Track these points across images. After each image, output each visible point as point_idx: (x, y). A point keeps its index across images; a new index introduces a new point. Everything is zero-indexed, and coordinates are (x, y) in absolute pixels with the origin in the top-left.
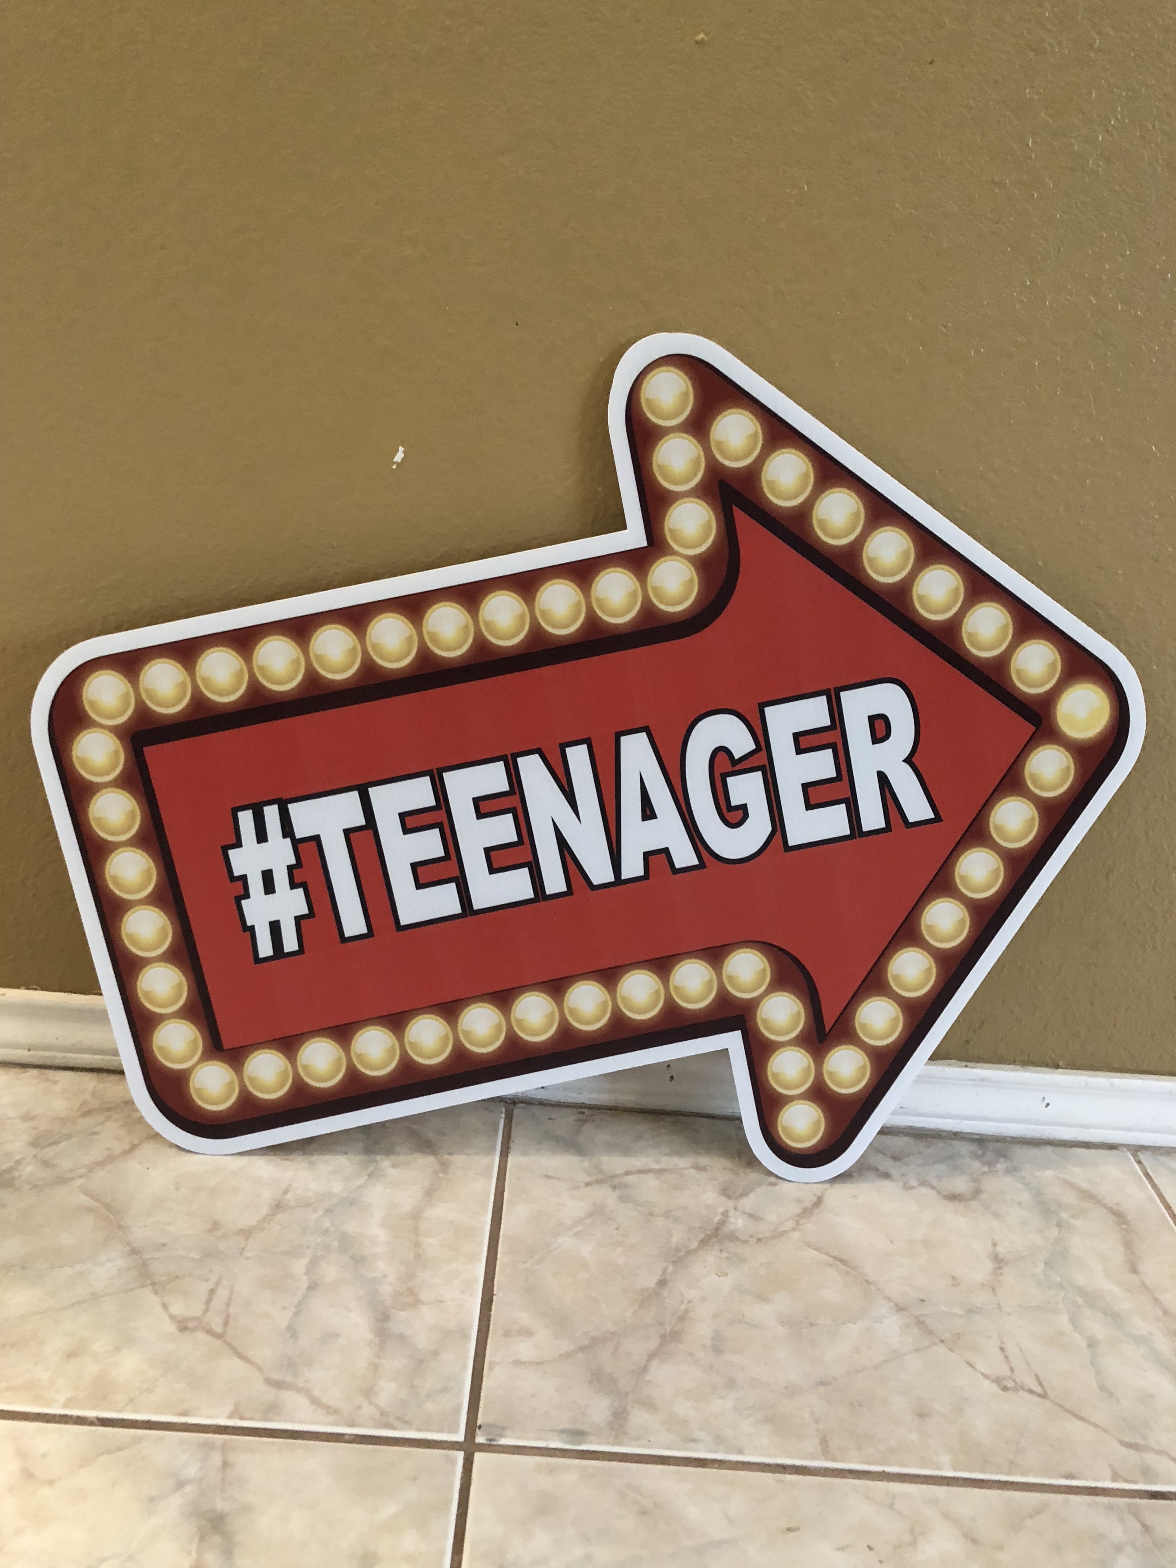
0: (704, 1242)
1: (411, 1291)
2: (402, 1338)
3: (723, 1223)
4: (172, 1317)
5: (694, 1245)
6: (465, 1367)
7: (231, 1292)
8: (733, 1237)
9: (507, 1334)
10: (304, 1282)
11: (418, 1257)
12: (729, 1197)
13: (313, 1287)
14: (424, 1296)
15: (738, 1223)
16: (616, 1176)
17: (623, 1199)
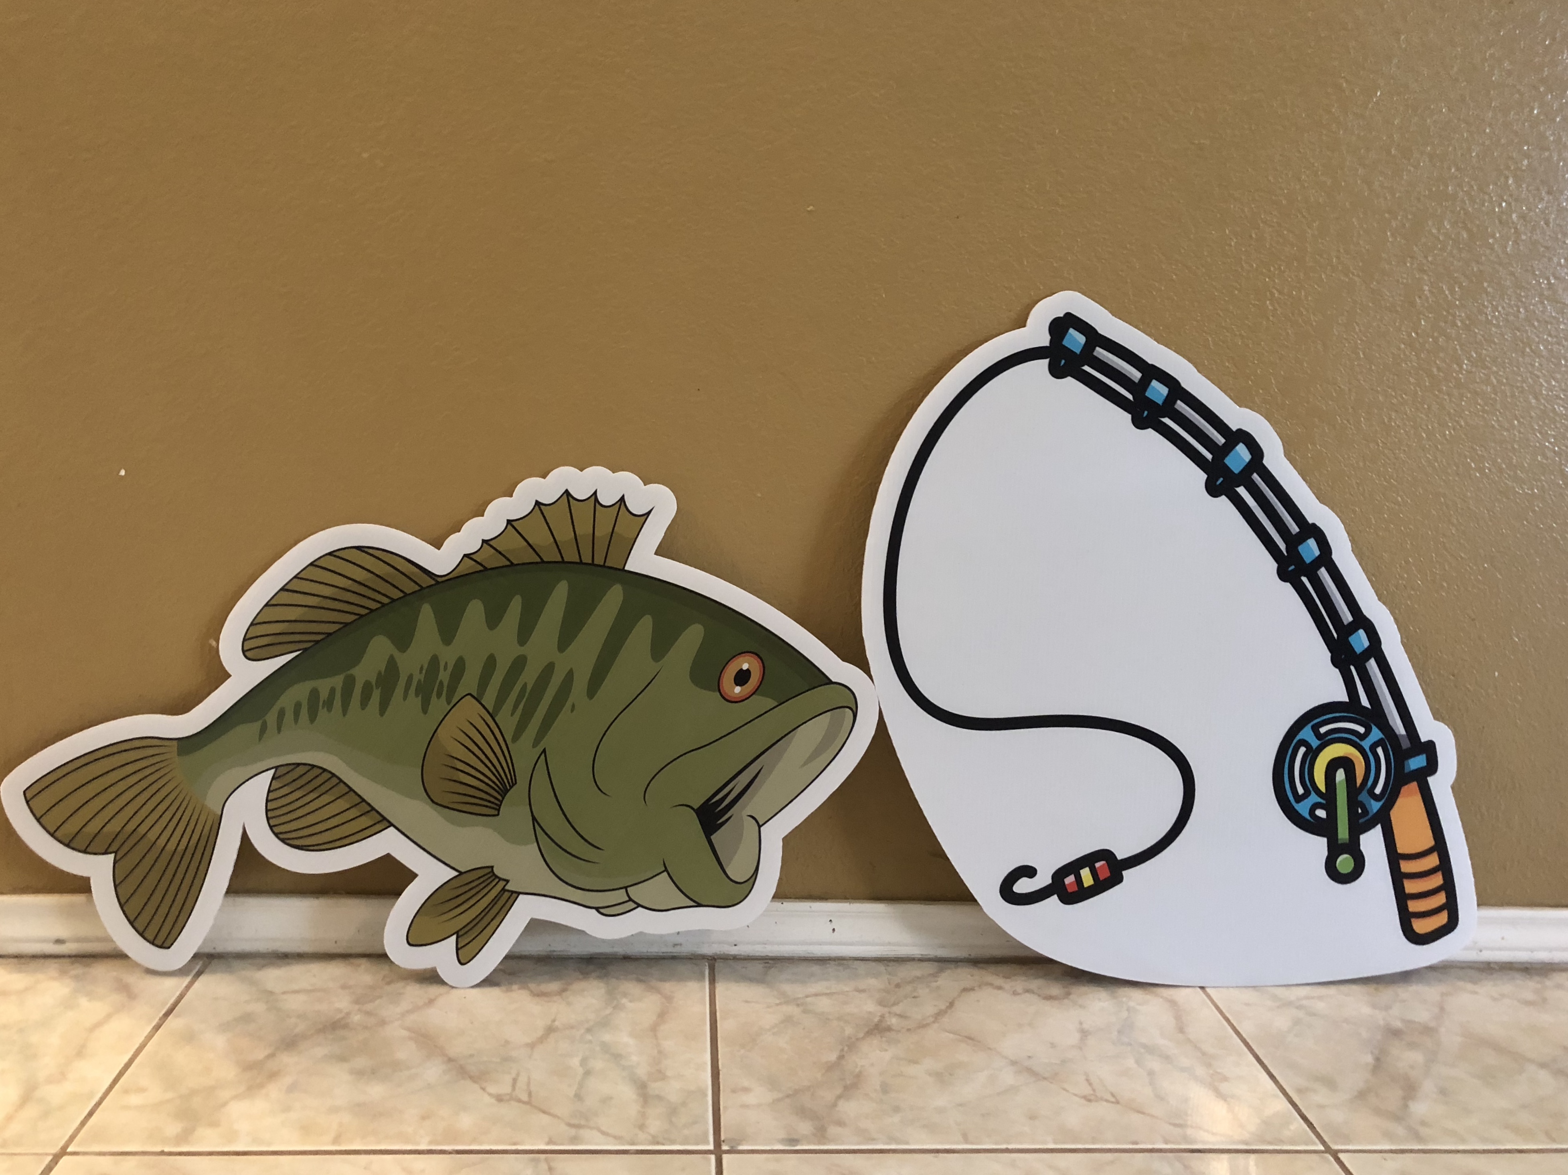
0: (869, 1033)
1: (660, 1071)
2: (659, 1098)
3: (880, 1021)
4: (490, 1094)
5: (861, 1035)
6: (707, 1111)
7: (529, 1078)
8: (889, 1029)
9: (734, 1091)
10: (581, 1071)
11: (660, 1052)
12: (885, 1006)
13: (588, 1073)
14: (669, 1073)
15: (894, 1021)
16: (798, 998)
17: (805, 1012)
